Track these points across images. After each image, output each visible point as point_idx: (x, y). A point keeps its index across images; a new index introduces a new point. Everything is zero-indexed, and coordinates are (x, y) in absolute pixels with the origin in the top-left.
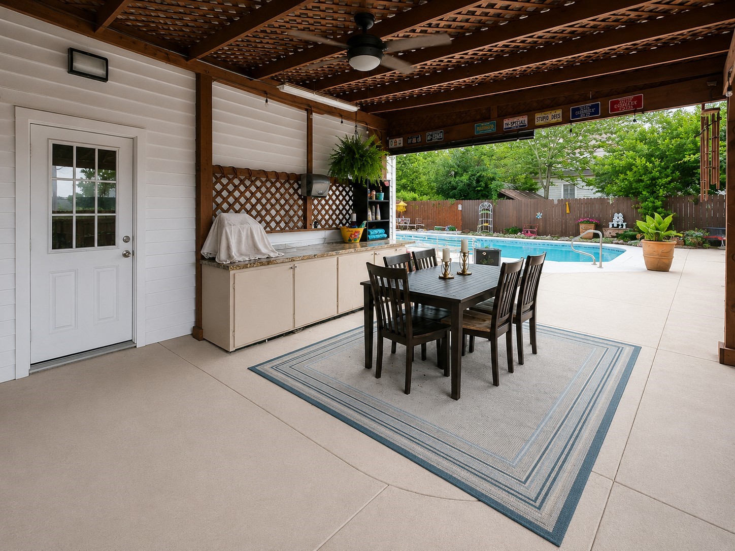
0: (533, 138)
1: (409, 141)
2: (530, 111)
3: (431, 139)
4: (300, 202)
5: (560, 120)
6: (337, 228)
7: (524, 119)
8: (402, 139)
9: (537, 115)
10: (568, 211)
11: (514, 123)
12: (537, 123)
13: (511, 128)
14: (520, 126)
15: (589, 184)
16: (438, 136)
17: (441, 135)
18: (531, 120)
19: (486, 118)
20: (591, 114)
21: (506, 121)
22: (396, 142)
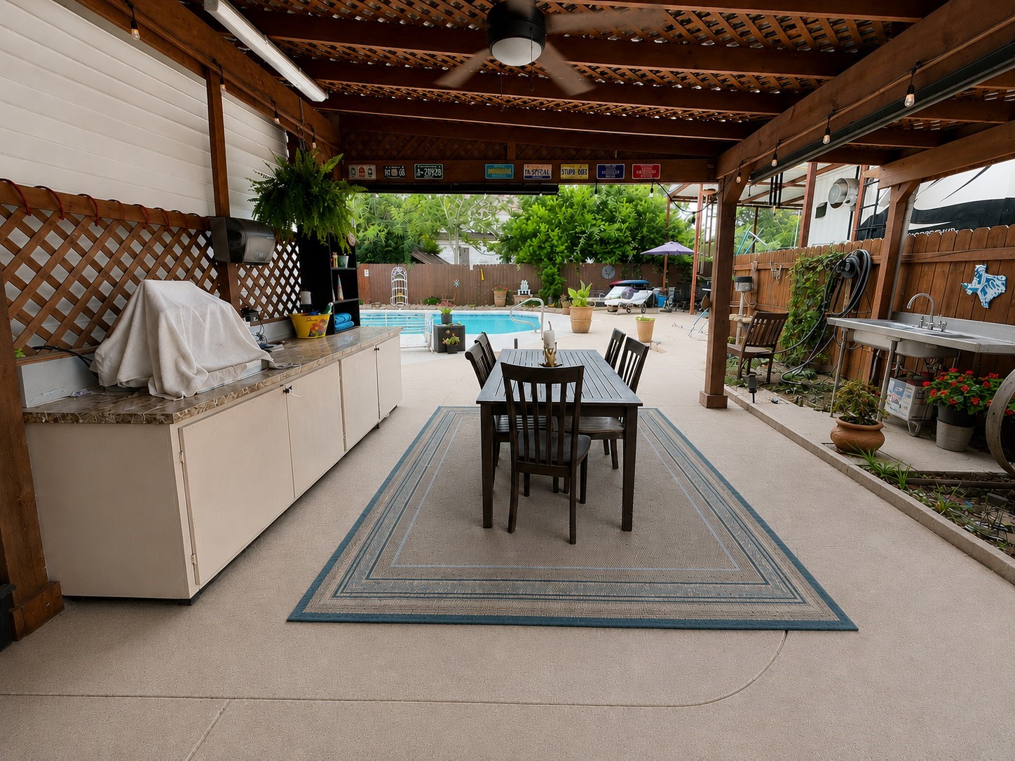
0: (556, 194)
1: (387, 172)
2: (556, 159)
3: (422, 176)
4: (214, 273)
5: (586, 176)
6: (283, 318)
7: (547, 169)
8: (373, 167)
9: (565, 167)
10: (483, 279)
11: (536, 170)
12: (563, 176)
13: (531, 177)
14: (543, 177)
15: (491, 249)
16: (433, 171)
17: (439, 172)
18: (556, 171)
19: (501, 158)
20: (617, 176)
21: (526, 167)
22: (362, 171)
